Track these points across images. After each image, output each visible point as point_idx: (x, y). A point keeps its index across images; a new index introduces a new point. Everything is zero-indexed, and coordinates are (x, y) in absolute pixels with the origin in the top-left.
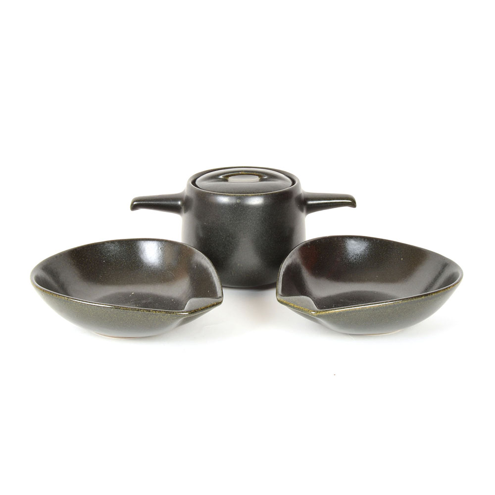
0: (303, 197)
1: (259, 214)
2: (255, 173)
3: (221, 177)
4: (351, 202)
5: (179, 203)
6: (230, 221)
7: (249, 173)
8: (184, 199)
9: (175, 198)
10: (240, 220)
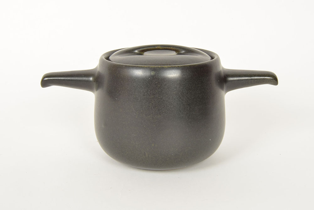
0: (223, 74)
1: (176, 88)
2: (172, 48)
3: (136, 51)
4: (272, 79)
5: (91, 79)
6: (144, 95)
7: (166, 48)
8: (96, 75)
9: (86, 74)
10: (154, 94)
